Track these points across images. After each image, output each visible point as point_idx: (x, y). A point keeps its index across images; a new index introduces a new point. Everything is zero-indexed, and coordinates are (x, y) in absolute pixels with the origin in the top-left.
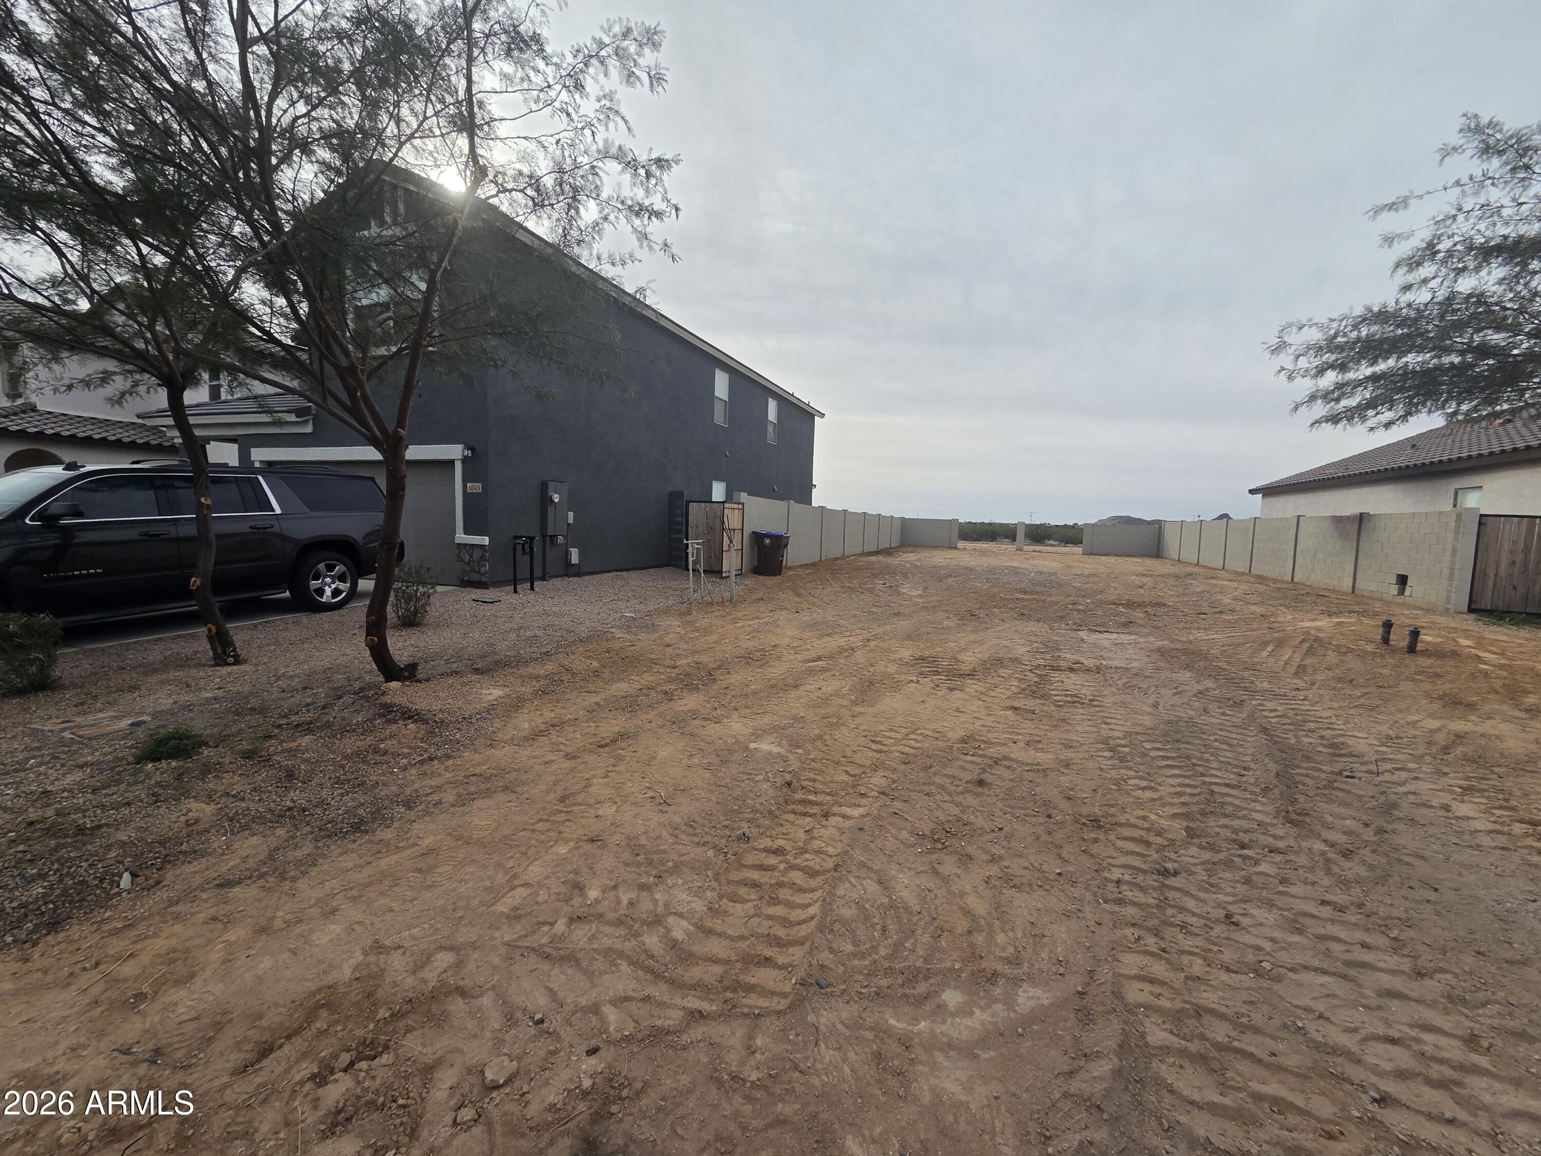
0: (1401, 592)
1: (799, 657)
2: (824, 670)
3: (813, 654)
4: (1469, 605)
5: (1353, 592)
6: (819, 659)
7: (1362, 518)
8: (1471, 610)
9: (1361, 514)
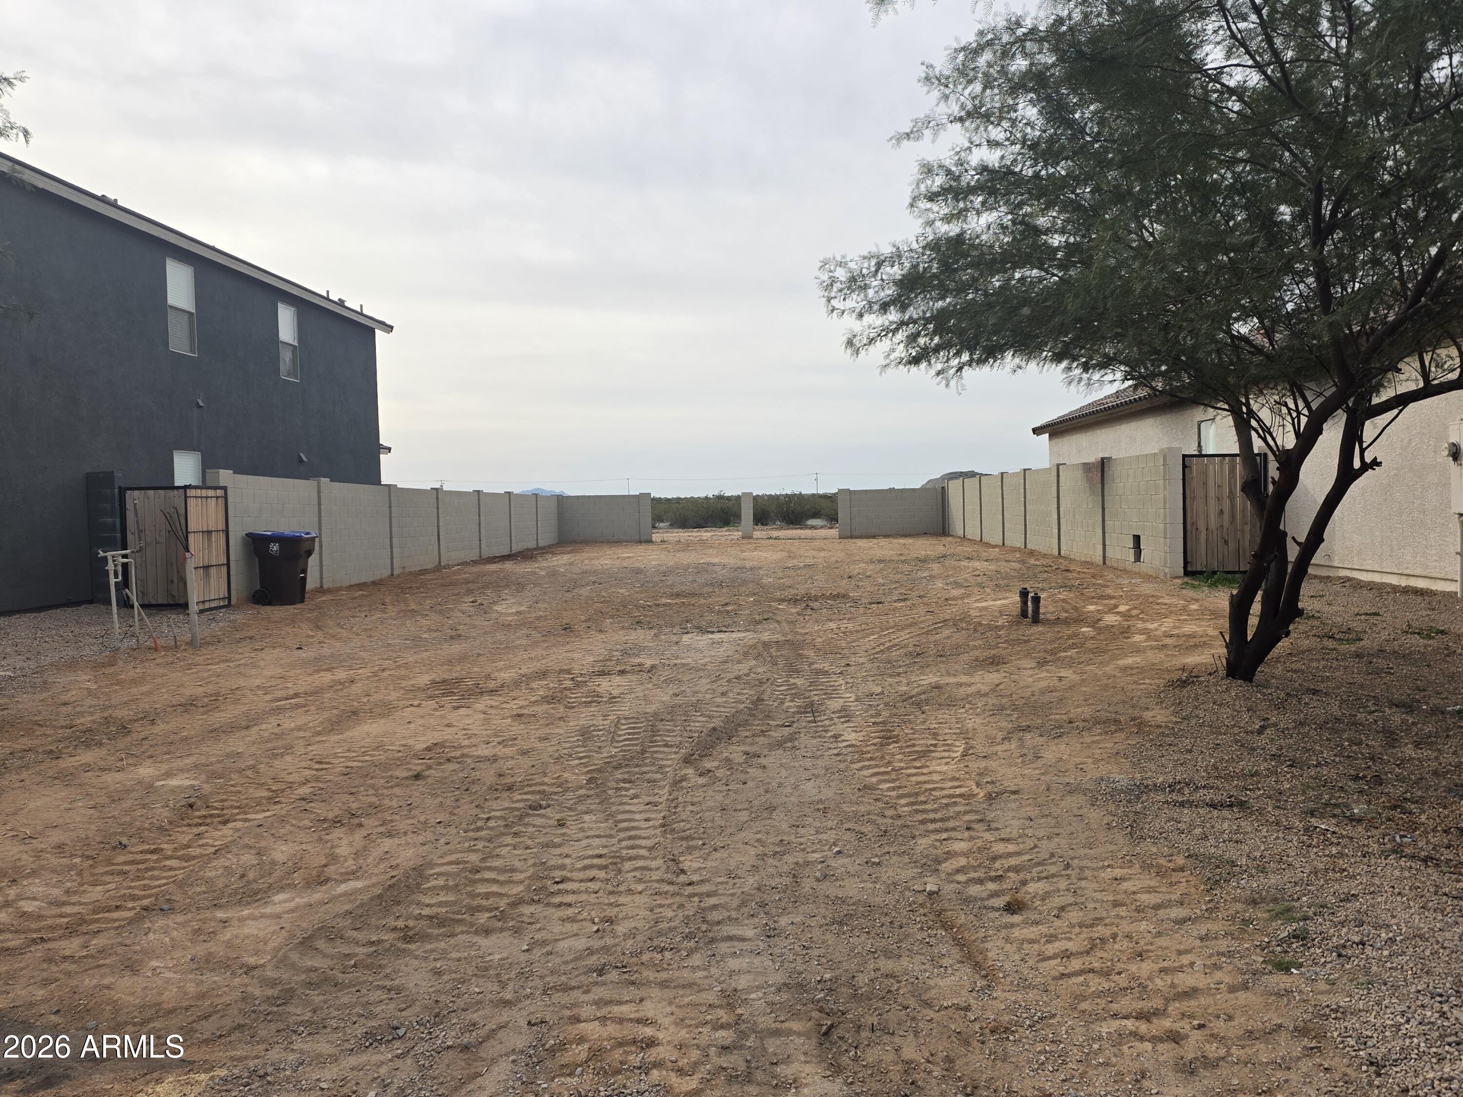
0: (1138, 557)
1: (268, 697)
2: (298, 706)
3: (291, 692)
4: (1185, 567)
5: (1104, 563)
6: (296, 695)
7: (1103, 464)
8: (1187, 573)
9: (1103, 459)
